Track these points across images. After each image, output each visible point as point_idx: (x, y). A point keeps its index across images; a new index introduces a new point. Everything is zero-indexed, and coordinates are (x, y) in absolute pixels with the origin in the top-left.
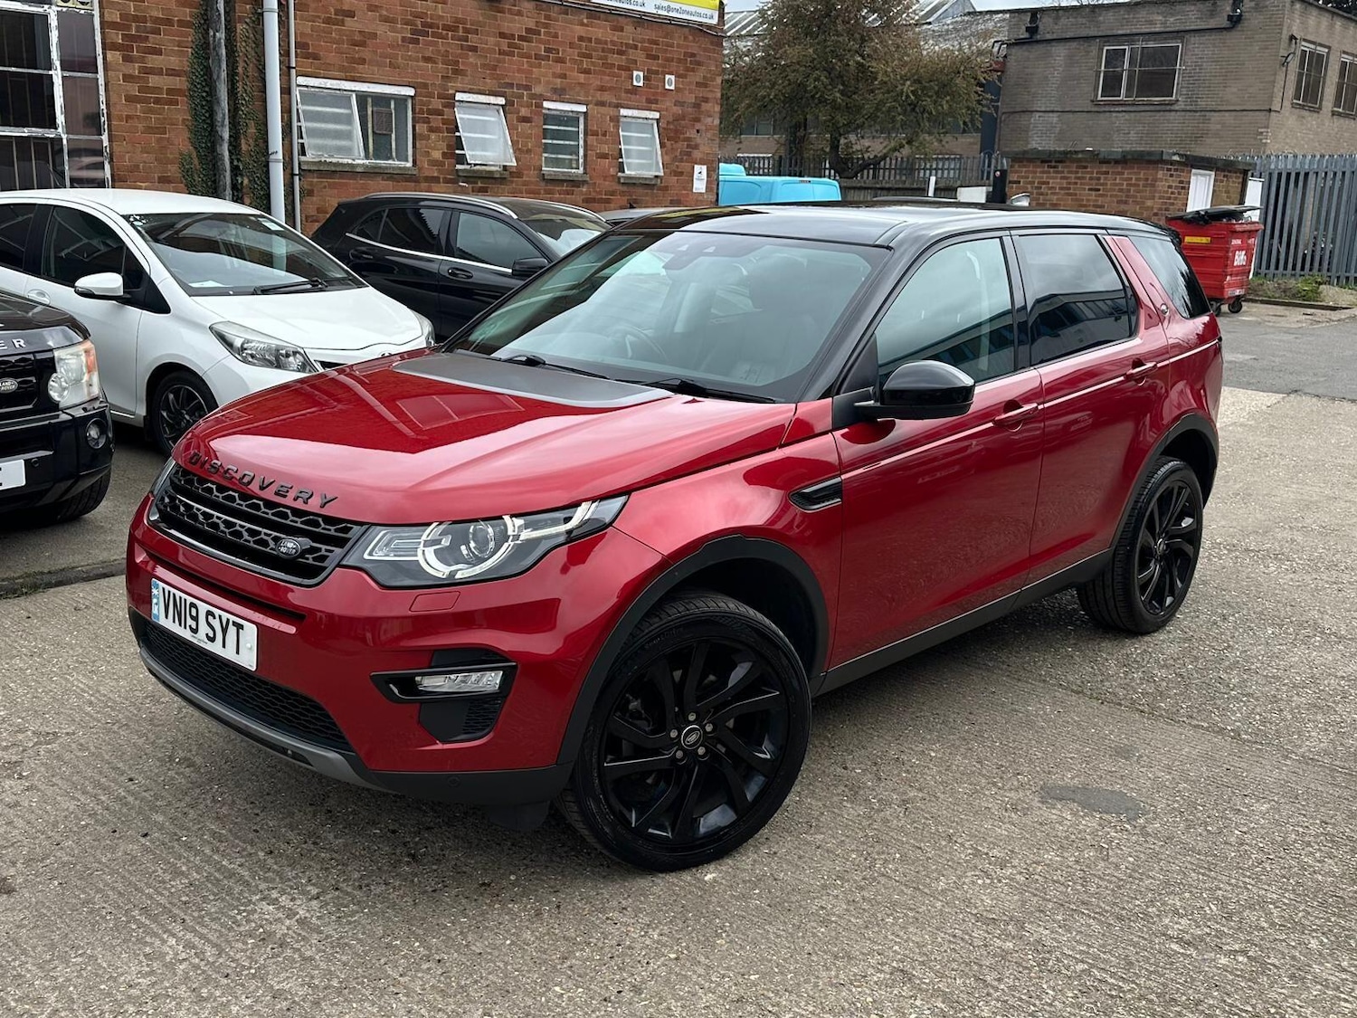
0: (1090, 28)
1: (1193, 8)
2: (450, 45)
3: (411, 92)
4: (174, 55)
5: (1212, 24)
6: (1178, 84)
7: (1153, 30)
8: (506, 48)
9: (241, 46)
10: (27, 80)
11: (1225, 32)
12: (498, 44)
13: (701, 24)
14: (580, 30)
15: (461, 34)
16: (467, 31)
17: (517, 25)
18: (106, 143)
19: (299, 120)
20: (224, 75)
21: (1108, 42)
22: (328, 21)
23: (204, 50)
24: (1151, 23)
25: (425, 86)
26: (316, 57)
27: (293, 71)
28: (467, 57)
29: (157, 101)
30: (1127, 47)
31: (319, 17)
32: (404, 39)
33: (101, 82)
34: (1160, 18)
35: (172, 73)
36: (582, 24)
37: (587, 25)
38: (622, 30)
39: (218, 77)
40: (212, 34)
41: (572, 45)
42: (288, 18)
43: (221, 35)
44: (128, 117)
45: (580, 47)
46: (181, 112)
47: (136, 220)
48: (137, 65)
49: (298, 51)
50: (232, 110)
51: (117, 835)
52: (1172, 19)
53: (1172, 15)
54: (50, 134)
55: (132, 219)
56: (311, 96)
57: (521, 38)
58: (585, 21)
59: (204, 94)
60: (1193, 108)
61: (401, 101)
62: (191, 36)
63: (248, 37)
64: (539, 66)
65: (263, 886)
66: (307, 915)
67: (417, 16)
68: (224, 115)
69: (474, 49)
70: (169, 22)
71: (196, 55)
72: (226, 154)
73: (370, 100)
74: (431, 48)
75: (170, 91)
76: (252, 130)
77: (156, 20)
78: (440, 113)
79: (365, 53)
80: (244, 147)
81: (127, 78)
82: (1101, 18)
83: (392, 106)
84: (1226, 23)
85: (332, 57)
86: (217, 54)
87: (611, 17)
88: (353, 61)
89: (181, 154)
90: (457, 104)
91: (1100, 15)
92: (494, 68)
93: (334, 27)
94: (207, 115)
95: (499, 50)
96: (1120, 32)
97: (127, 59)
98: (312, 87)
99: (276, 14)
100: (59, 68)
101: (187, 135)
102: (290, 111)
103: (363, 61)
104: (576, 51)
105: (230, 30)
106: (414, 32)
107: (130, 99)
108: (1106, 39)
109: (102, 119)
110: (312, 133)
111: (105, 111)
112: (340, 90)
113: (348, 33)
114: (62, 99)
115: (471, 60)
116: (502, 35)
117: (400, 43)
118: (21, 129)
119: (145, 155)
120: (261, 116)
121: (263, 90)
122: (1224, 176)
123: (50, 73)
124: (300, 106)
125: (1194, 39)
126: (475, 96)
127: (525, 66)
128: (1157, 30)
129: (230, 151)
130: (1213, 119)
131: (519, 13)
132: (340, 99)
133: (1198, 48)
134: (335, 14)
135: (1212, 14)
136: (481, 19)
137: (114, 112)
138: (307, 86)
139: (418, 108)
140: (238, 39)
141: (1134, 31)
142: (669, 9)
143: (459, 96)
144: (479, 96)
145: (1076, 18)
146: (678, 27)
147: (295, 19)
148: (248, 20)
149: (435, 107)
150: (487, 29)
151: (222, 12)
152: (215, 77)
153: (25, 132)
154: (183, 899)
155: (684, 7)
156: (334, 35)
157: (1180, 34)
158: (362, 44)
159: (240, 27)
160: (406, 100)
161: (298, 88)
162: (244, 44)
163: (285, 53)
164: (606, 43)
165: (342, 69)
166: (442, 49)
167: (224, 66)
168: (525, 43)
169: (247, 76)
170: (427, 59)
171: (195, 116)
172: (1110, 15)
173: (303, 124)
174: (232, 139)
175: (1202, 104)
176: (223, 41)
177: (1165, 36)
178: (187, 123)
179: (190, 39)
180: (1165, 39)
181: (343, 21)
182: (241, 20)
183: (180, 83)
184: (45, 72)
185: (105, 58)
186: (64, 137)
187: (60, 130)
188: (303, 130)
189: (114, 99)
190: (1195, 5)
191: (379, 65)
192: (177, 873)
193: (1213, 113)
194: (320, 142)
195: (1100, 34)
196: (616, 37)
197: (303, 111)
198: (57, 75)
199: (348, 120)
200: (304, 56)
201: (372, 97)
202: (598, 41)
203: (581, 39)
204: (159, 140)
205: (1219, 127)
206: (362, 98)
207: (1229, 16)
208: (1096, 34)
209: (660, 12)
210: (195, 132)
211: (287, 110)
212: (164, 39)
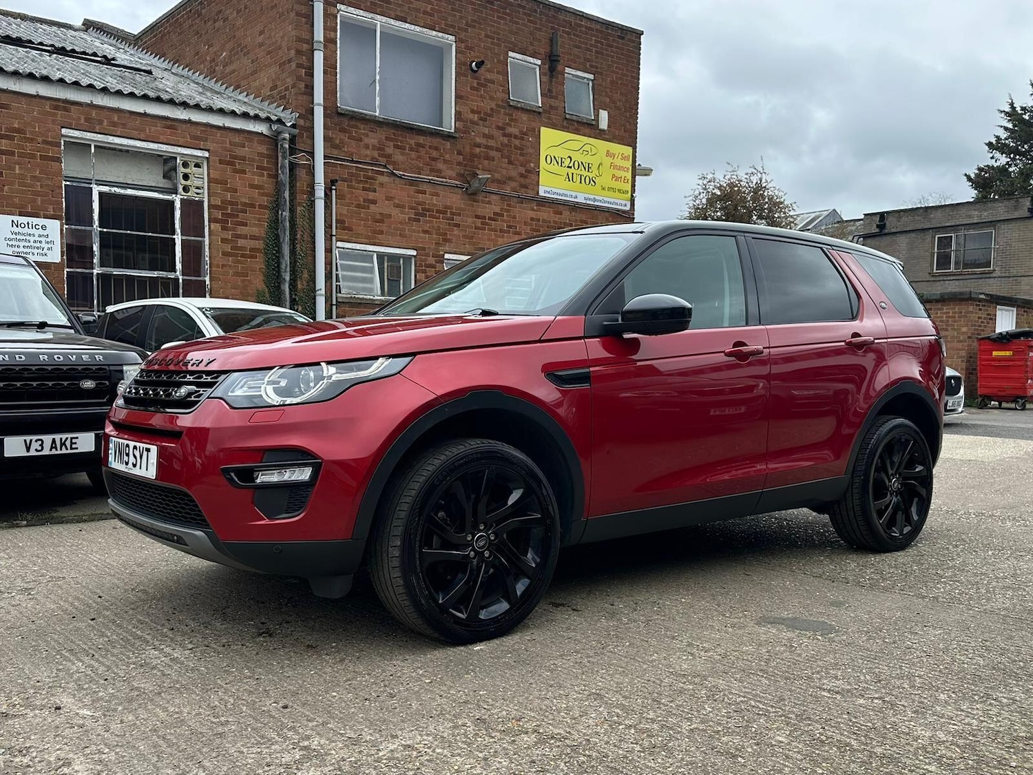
0: (924, 223)
1: (1001, 205)
2: (441, 223)
3: (414, 253)
4: (255, 228)
5: (1016, 215)
6: (994, 258)
7: (972, 222)
8: (480, 225)
9: (299, 221)
10: (158, 241)
11: (1027, 221)
12: (474, 222)
13: (618, 210)
14: (531, 214)
15: (449, 216)
16: (452, 213)
17: (487, 210)
18: (208, 282)
19: (337, 270)
20: (287, 239)
21: (939, 231)
22: (359, 206)
23: (275, 223)
24: (970, 217)
25: (424, 249)
26: (350, 229)
27: (334, 238)
28: (453, 230)
29: (243, 256)
30: (953, 235)
31: (353, 203)
32: (409, 219)
33: (207, 243)
34: (977, 213)
35: (253, 238)
36: (533, 210)
37: (536, 211)
38: (561, 214)
39: (284, 240)
40: (280, 213)
41: (525, 223)
42: (331, 204)
43: (286, 214)
44: (223, 265)
45: (531, 225)
46: (259, 263)
47: (206, 310)
48: (231, 232)
49: (338, 225)
50: (293, 262)
51: (75, 619)
52: (986, 214)
53: (986, 210)
54: (172, 276)
55: (204, 310)
56: (345, 255)
57: (490, 219)
58: (535, 208)
59: (274, 252)
60: (1007, 275)
61: (407, 259)
62: (267, 214)
63: (305, 216)
64: (503, 237)
65: (157, 643)
66: (180, 656)
67: (419, 204)
68: (286, 265)
69: (458, 226)
70: (253, 206)
71: (270, 227)
72: (287, 290)
73: (386, 258)
74: (428, 225)
75: (252, 250)
76: (306, 275)
77: (245, 204)
78: (433, 266)
79: (384, 227)
80: (299, 286)
81: (224, 240)
82: (932, 216)
83: (401, 262)
84: (1027, 214)
85: (361, 230)
86: (284, 226)
87: (552, 205)
88: (375, 232)
89: (258, 290)
90: (445, 261)
91: (931, 213)
92: (472, 238)
93: (362, 210)
94: (276, 265)
95: (475, 226)
96: (947, 224)
97: (224, 228)
98: (347, 249)
99: (323, 201)
100: (180, 234)
101: (261, 277)
102: (331, 264)
103: (382, 233)
104: (529, 227)
105: (292, 211)
106: (416, 214)
107: (225, 254)
108: (937, 230)
109: (206, 267)
110: (346, 278)
111: (208, 262)
112: (365, 251)
113: (372, 214)
114: (180, 253)
115: (455, 232)
116: (477, 217)
117: (407, 221)
118: (152, 272)
119: (233, 290)
120: (311, 267)
121: (314, 250)
122: (1024, 311)
123: (174, 237)
124: (338, 260)
125: (1004, 226)
126: (458, 256)
127: (493, 237)
128: (975, 221)
129: (290, 289)
130: (1023, 282)
131: (489, 203)
132: (366, 257)
133: (1007, 232)
134: (364, 202)
135: (1016, 208)
136: (462, 206)
137: (215, 262)
138: (344, 248)
139: (418, 263)
140: (298, 217)
141: (958, 223)
142: (595, 200)
143: (447, 256)
144: (461, 256)
145: (913, 216)
146: (601, 212)
147: (336, 204)
148: (304, 205)
149: (431, 262)
150: (467, 212)
151: (288, 199)
152: (281, 240)
153: (155, 274)
154: (100, 647)
155: (606, 199)
156: (362, 215)
157: (992, 223)
158: (381, 221)
159: (299, 209)
160: (411, 258)
161: (337, 249)
162: (301, 220)
163: (328, 226)
164: (550, 222)
165: (368, 237)
166: (436, 225)
167: (288, 233)
168: (493, 222)
169: (303, 241)
170: (425, 232)
171: (268, 266)
172: (939, 213)
173: (340, 273)
174: (292, 282)
175: (1014, 272)
176: (287, 218)
177: (981, 225)
178: (263, 270)
179: (266, 217)
180: (982, 227)
181: (368, 207)
182: (300, 204)
183: (259, 244)
184: (170, 236)
185: (209, 228)
186: (181, 277)
187: (178, 273)
188: (340, 276)
189: (215, 253)
190: (1003, 202)
191: (393, 235)
192: (103, 635)
193: (1023, 278)
194: (351, 284)
195: (932, 226)
196: (557, 218)
197: (341, 264)
198: (178, 239)
199: (371, 270)
200: (341, 228)
201: (387, 256)
202: (544, 221)
203: (532, 219)
204: (243, 281)
205: (1028, 287)
206: (381, 257)
207: (1029, 208)
208: (929, 226)
209: (588, 202)
210: (267, 276)
211: (329, 263)
212: (248, 216)
